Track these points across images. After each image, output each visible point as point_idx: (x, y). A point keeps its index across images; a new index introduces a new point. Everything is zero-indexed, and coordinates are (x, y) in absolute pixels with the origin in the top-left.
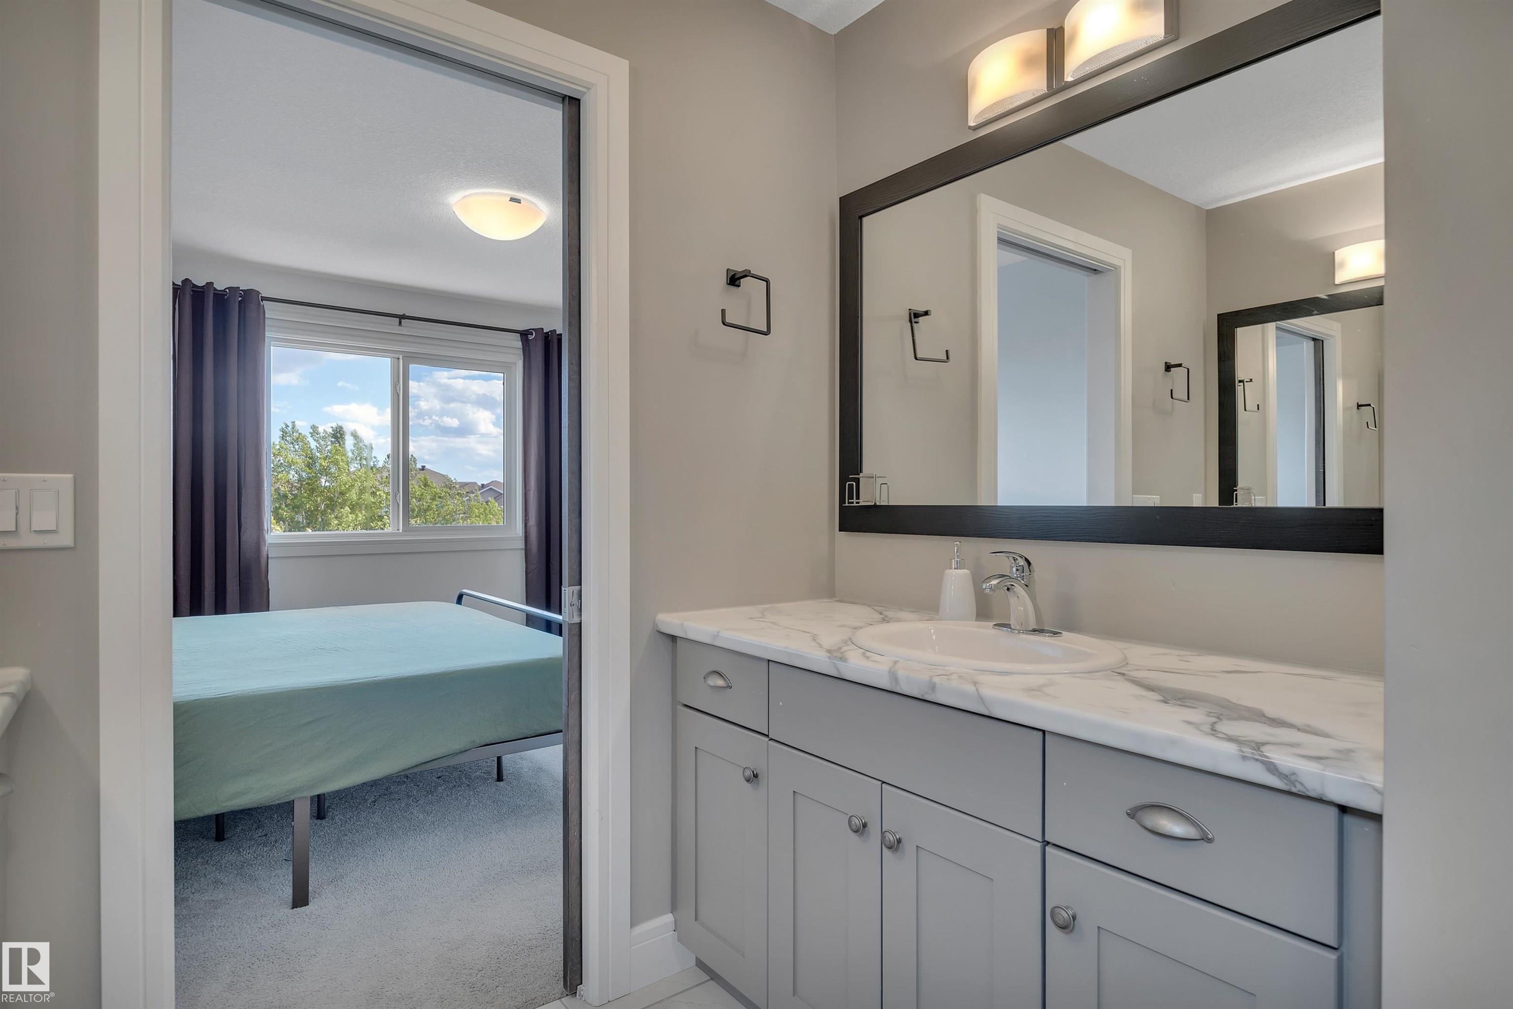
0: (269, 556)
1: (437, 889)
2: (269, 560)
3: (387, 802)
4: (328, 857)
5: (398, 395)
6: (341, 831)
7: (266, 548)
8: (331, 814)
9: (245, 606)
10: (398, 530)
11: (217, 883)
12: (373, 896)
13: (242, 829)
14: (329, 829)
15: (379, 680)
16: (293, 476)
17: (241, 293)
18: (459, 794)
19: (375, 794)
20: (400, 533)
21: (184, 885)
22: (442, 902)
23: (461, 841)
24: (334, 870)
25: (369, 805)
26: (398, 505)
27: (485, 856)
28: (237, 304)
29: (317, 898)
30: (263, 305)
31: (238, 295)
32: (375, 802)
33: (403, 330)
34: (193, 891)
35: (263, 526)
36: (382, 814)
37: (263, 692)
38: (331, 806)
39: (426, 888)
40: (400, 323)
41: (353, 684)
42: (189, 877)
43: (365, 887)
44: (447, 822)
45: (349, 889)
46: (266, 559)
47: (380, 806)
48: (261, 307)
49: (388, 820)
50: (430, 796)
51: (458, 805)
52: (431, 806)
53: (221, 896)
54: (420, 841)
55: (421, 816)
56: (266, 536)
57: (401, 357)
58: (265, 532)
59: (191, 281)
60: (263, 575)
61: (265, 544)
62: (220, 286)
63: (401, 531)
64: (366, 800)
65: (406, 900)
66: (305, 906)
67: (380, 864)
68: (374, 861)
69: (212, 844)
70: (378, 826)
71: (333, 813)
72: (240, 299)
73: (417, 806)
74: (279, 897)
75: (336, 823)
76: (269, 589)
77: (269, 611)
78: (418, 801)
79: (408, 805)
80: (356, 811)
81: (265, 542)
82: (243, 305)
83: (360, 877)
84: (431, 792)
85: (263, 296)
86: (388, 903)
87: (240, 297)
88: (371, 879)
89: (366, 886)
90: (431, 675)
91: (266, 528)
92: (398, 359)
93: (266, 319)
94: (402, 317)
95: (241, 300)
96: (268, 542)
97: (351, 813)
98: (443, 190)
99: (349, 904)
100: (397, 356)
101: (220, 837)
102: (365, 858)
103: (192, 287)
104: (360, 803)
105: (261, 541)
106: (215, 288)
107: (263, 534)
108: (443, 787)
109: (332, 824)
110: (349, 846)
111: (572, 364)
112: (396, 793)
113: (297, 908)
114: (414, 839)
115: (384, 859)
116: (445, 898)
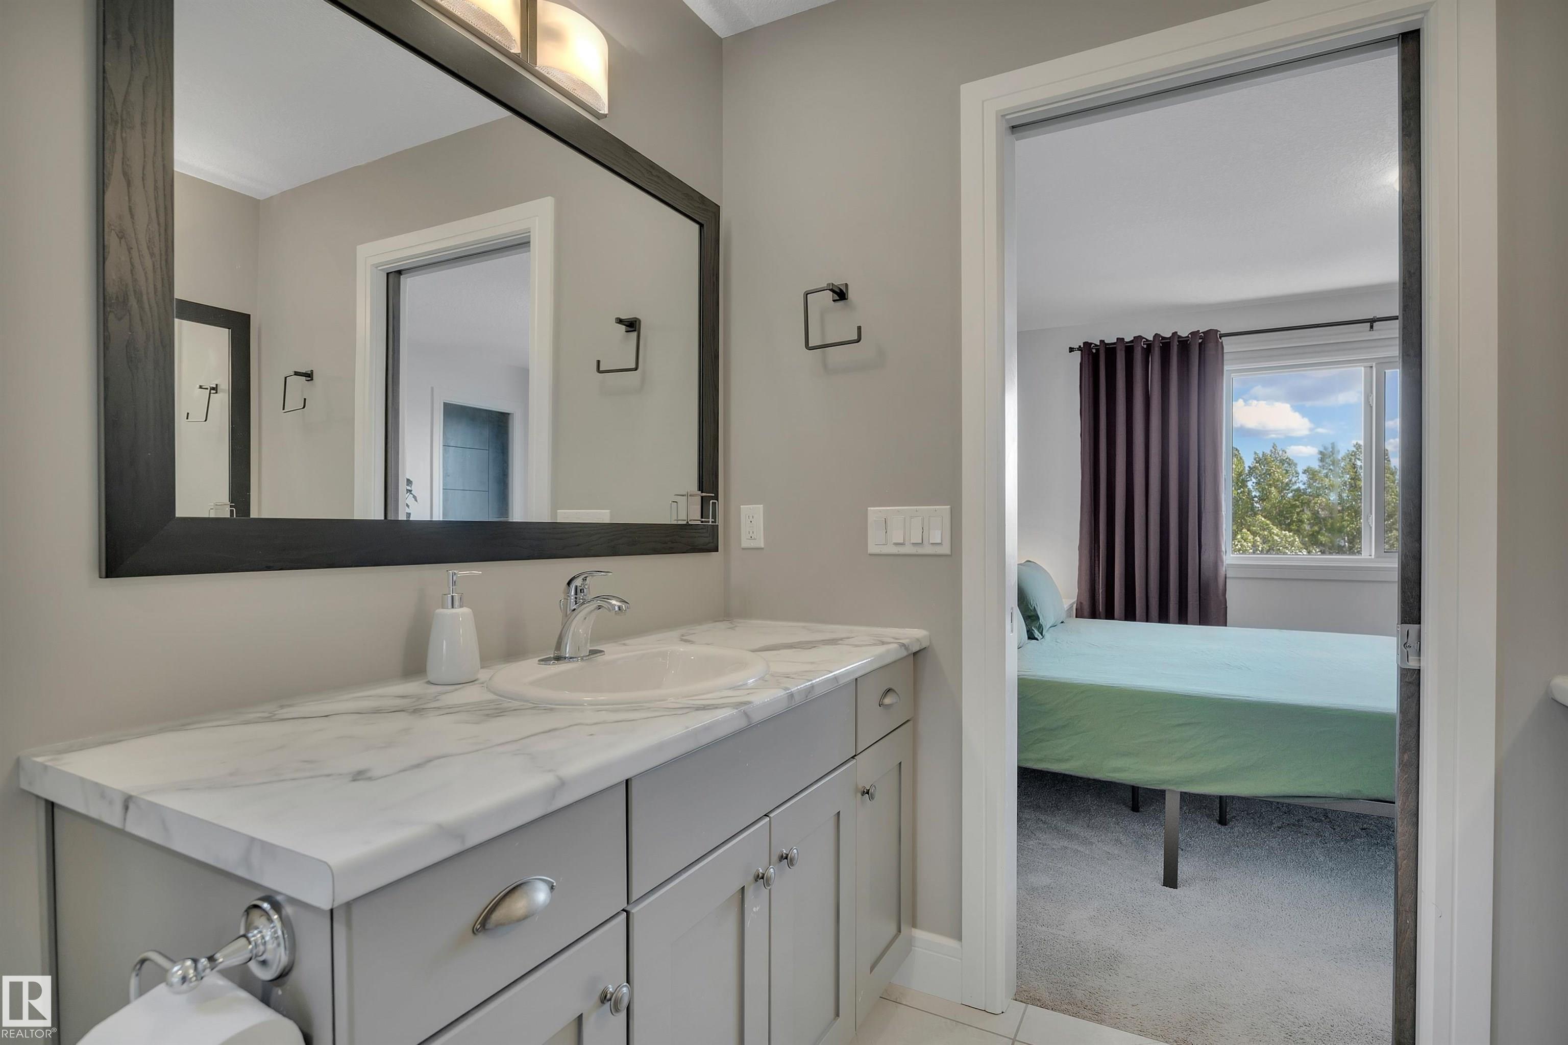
0: (1227, 576)
1: (1301, 931)
2: (1227, 580)
3: (1292, 833)
4: (1212, 858)
5: (1371, 407)
6: (1235, 841)
7: (1224, 569)
8: (1233, 824)
9: (1203, 620)
10: (1370, 556)
11: (1118, 841)
12: (1236, 908)
13: (1154, 809)
14: (1225, 836)
15: (1252, 701)
16: (1333, 497)
17: (1201, 336)
18: (1378, 853)
19: (1285, 821)
20: (1372, 559)
21: (1095, 833)
22: (1300, 945)
23: (1355, 899)
24: (1212, 871)
25: (1273, 829)
26: (1371, 528)
27: (1375, 925)
28: (1198, 346)
29: (1186, 887)
30: (1222, 342)
31: (1199, 338)
32: (1280, 828)
33: (1374, 335)
34: (1099, 840)
35: (1221, 548)
36: (1281, 841)
37: (1144, 689)
38: (1236, 817)
39: (1291, 925)
40: (1372, 327)
41: (1224, 699)
42: (1101, 829)
43: (1231, 897)
44: (1348, 875)
45: (1216, 892)
46: (1224, 579)
47: (1283, 833)
48: (1220, 344)
49: (1285, 849)
50: (1342, 843)
51: (1371, 863)
52: (1338, 853)
53: (1116, 852)
54: (1308, 880)
55: (1322, 859)
56: (1224, 557)
57: (1374, 365)
58: (1222, 553)
59: (1159, 335)
60: (1220, 591)
61: (1223, 565)
62: (1184, 333)
63: (1373, 557)
64: (1271, 823)
65: (1264, 926)
66: (1174, 888)
67: (1256, 884)
68: (1252, 879)
69: (1127, 811)
70: (1272, 851)
71: (1235, 824)
72: (1200, 341)
73: (1323, 847)
74: (1157, 872)
75: (1233, 833)
76: (1227, 607)
77: (1226, 626)
78: (1326, 843)
79: (1312, 843)
80: (1258, 829)
81: (1223, 562)
82: (1203, 346)
83: (1231, 887)
84: (1346, 840)
85: (1222, 333)
86: (1246, 919)
87: (1200, 339)
88: (1241, 893)
89: (1233, 897)
90: (1310, 707)
91: (1224, 549)
92: (1372, 367)
93: (1224, 354)
94: (1372, 322)
95: (1202, 342)
96: (1227, 563)
97: (1251, 830)
98: (1377, 173)
99: (1210, 904)
100: (1369, 364)
101: (1135, 808)
102: (1244, 873)
103: (1162, 340)
104: (1265, 824)
105: (1219, 561)
106: (1179, 336)
107: (1220, 555)
108: (1363, 840)
109: (1230, 833)
110: (1236, 857)
111: (1408, 355)
112: (1308, 828)
113: (1167, 887)
114: (1302, 876)
115: (1263, 882)
116: (1305, 943)
